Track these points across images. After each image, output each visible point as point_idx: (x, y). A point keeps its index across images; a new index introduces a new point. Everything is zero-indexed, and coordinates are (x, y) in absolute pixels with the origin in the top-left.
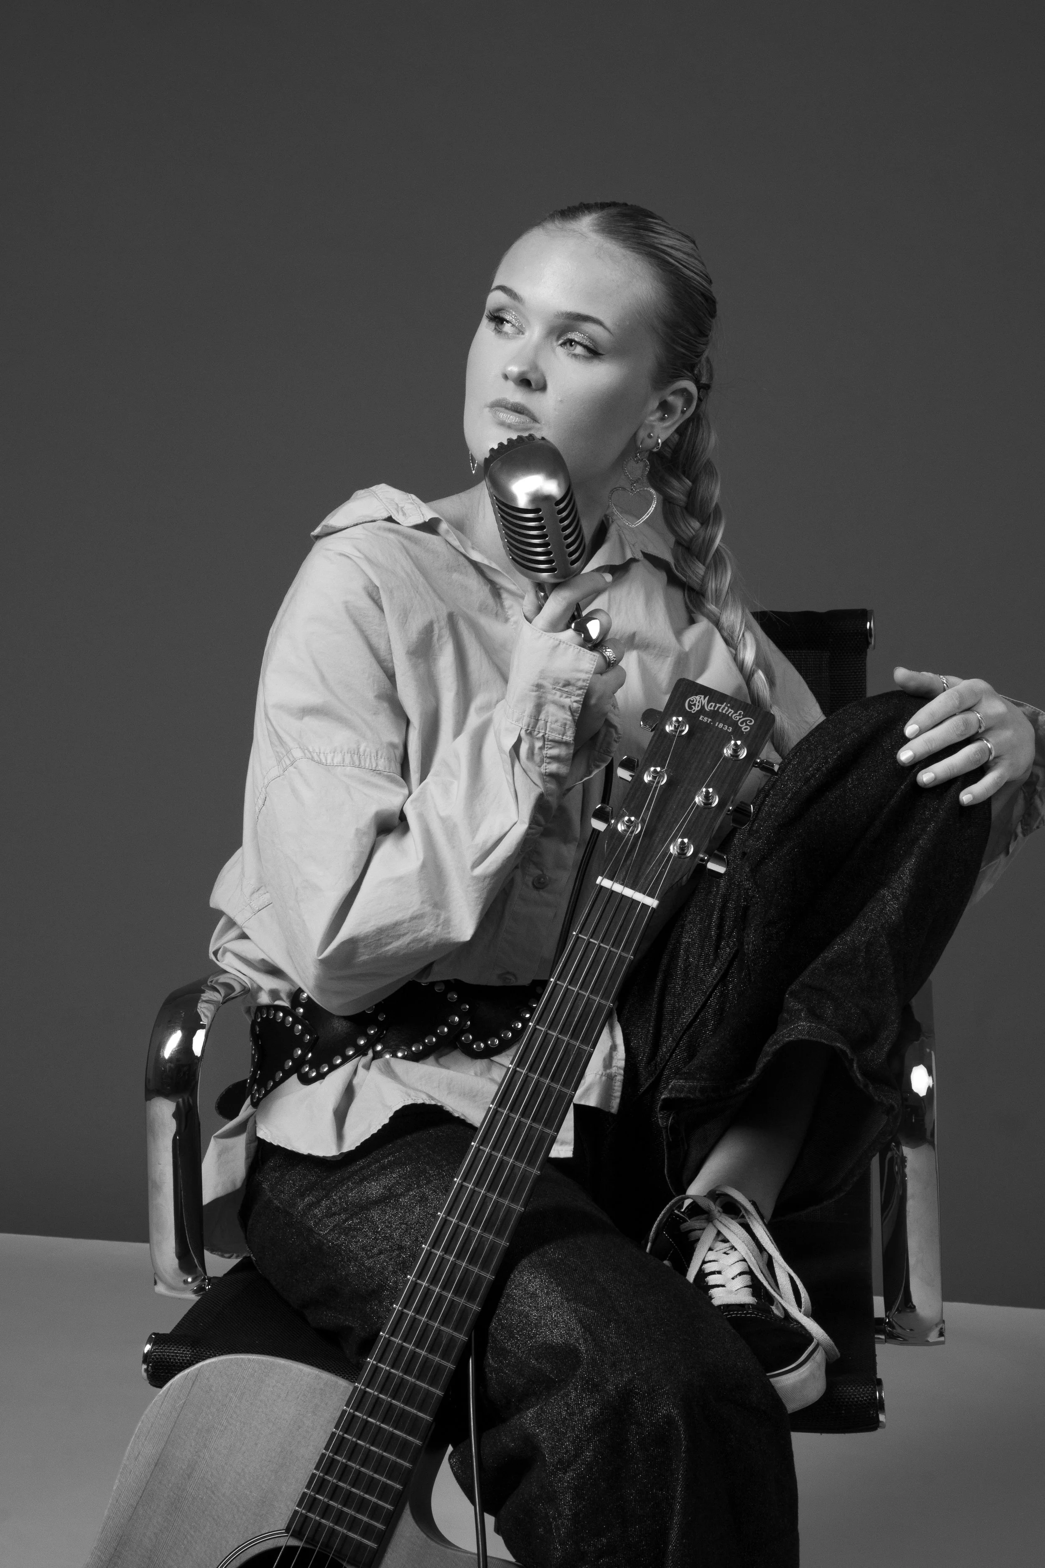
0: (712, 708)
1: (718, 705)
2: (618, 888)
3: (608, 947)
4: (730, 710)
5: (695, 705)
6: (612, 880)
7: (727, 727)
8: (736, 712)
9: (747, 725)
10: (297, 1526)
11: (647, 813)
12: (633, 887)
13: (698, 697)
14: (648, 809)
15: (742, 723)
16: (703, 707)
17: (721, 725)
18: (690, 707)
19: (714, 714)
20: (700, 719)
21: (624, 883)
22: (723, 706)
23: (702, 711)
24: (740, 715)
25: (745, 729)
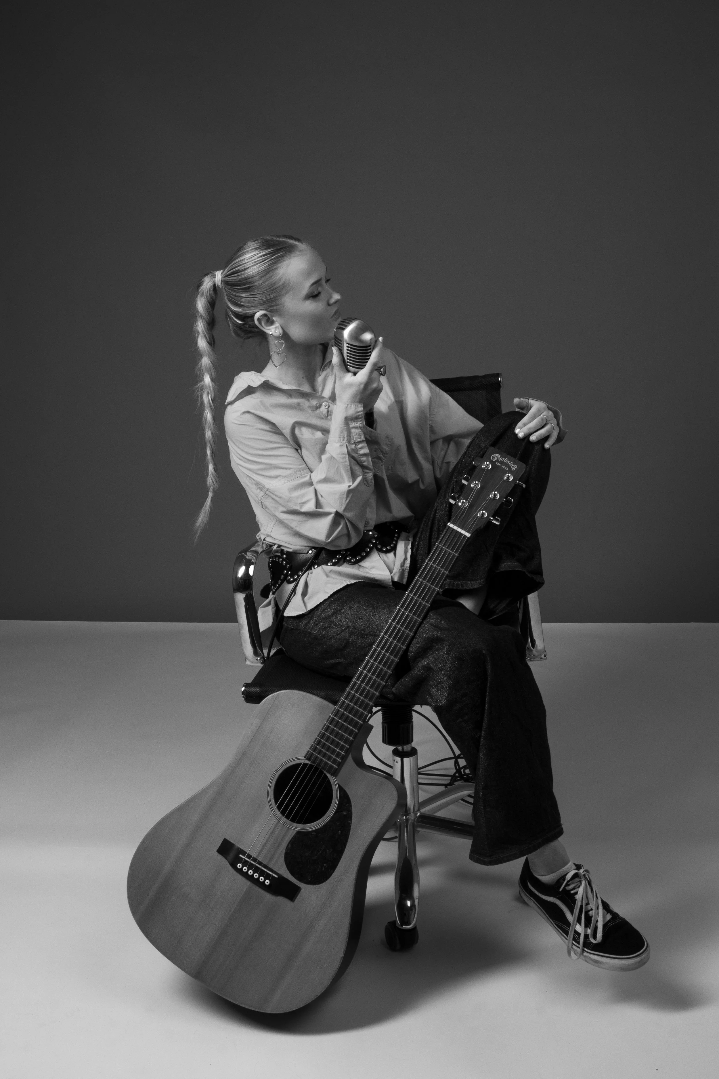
0: (501, 460)
1: (504, 459)
2: (456, 528)
3: (449, 551)
4: (508, 461)
5: (495, 458)
6: (454, 524)
7: (506, 468)
8: (510, 462)
9: (514, 468)
10: (309, 756)
12: (462, 528)
13: (496, 455)
14: (471, 497)
15: (512, 467)
16: (498, 459)
17: (504, 467)
18: (493, 459)
19: (502, 462)
20: (496, 464)
21: (459, 527)
22: (506, 459)
23: (497, 461)
24: (512, 464)
25: (513, 469)
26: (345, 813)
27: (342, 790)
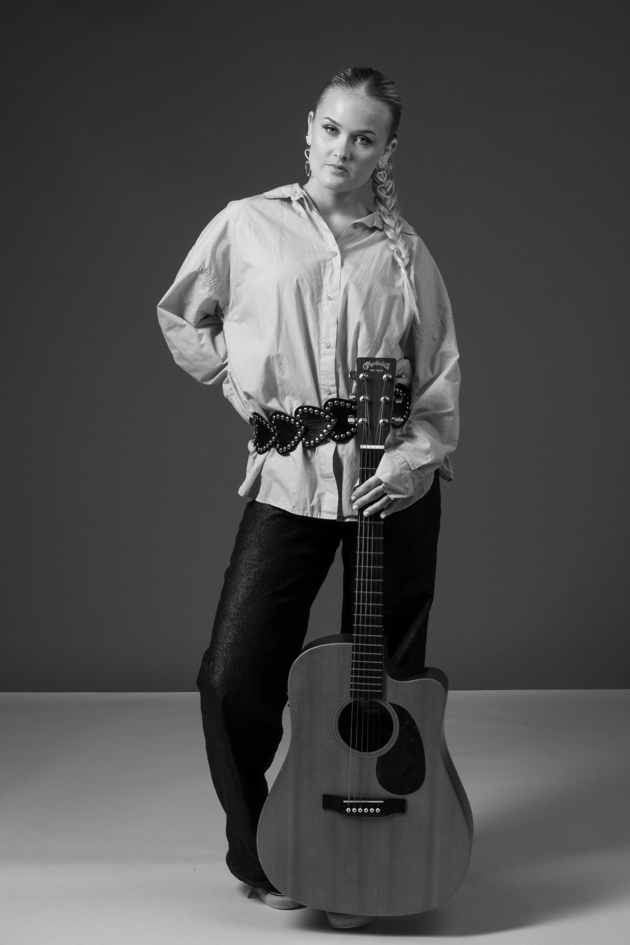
0: (373, 365)
1: (375, 363)
2: (369, 447)
4: (379, 363)
5: (366, 366)
6: (365, 445)
7: (381, 370)
8: (382, 363)
9: (387, 366)
10: (354, 695)
11: (367, 414)
12: (374, 444)
13: (366, 363)
14: (367, 413)
15: (385, 366)
16: (370, 366)
17: (379, 370)
18: (365, 368)
19: (375, 367)
20: (371, 371)
21: (370, 444)
22: (376, 363)
23: (370, 368)
24: (383, 364)
25: (387, 368)
26: (408, 723)
27: (394, 706)
